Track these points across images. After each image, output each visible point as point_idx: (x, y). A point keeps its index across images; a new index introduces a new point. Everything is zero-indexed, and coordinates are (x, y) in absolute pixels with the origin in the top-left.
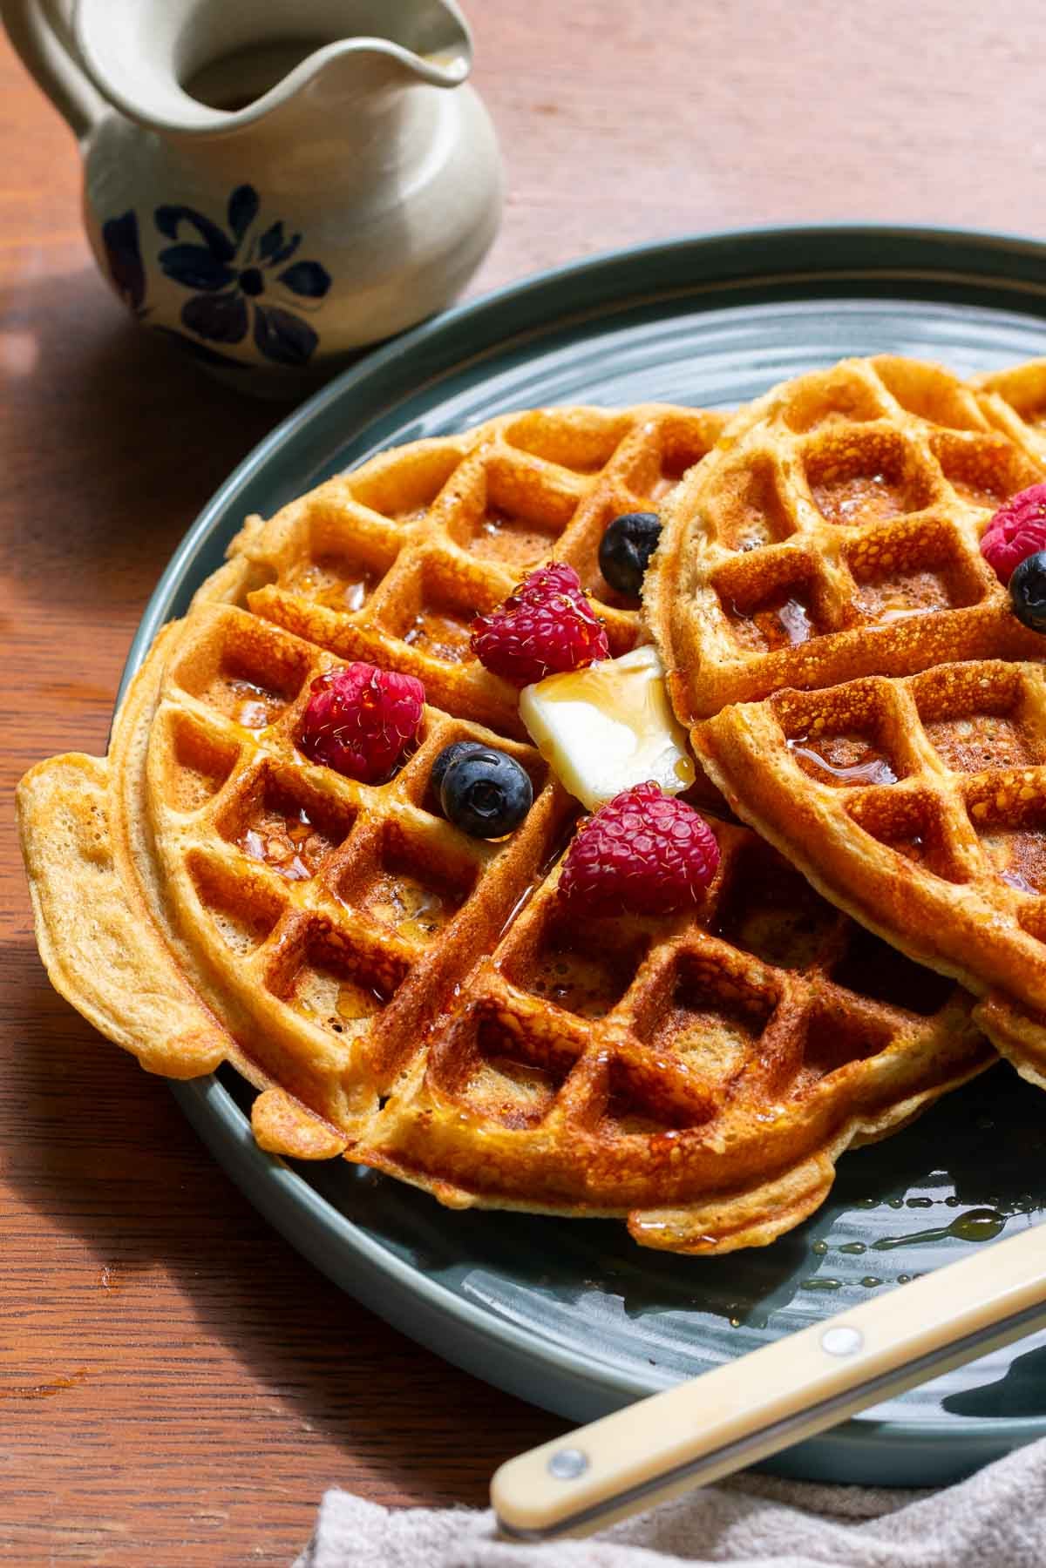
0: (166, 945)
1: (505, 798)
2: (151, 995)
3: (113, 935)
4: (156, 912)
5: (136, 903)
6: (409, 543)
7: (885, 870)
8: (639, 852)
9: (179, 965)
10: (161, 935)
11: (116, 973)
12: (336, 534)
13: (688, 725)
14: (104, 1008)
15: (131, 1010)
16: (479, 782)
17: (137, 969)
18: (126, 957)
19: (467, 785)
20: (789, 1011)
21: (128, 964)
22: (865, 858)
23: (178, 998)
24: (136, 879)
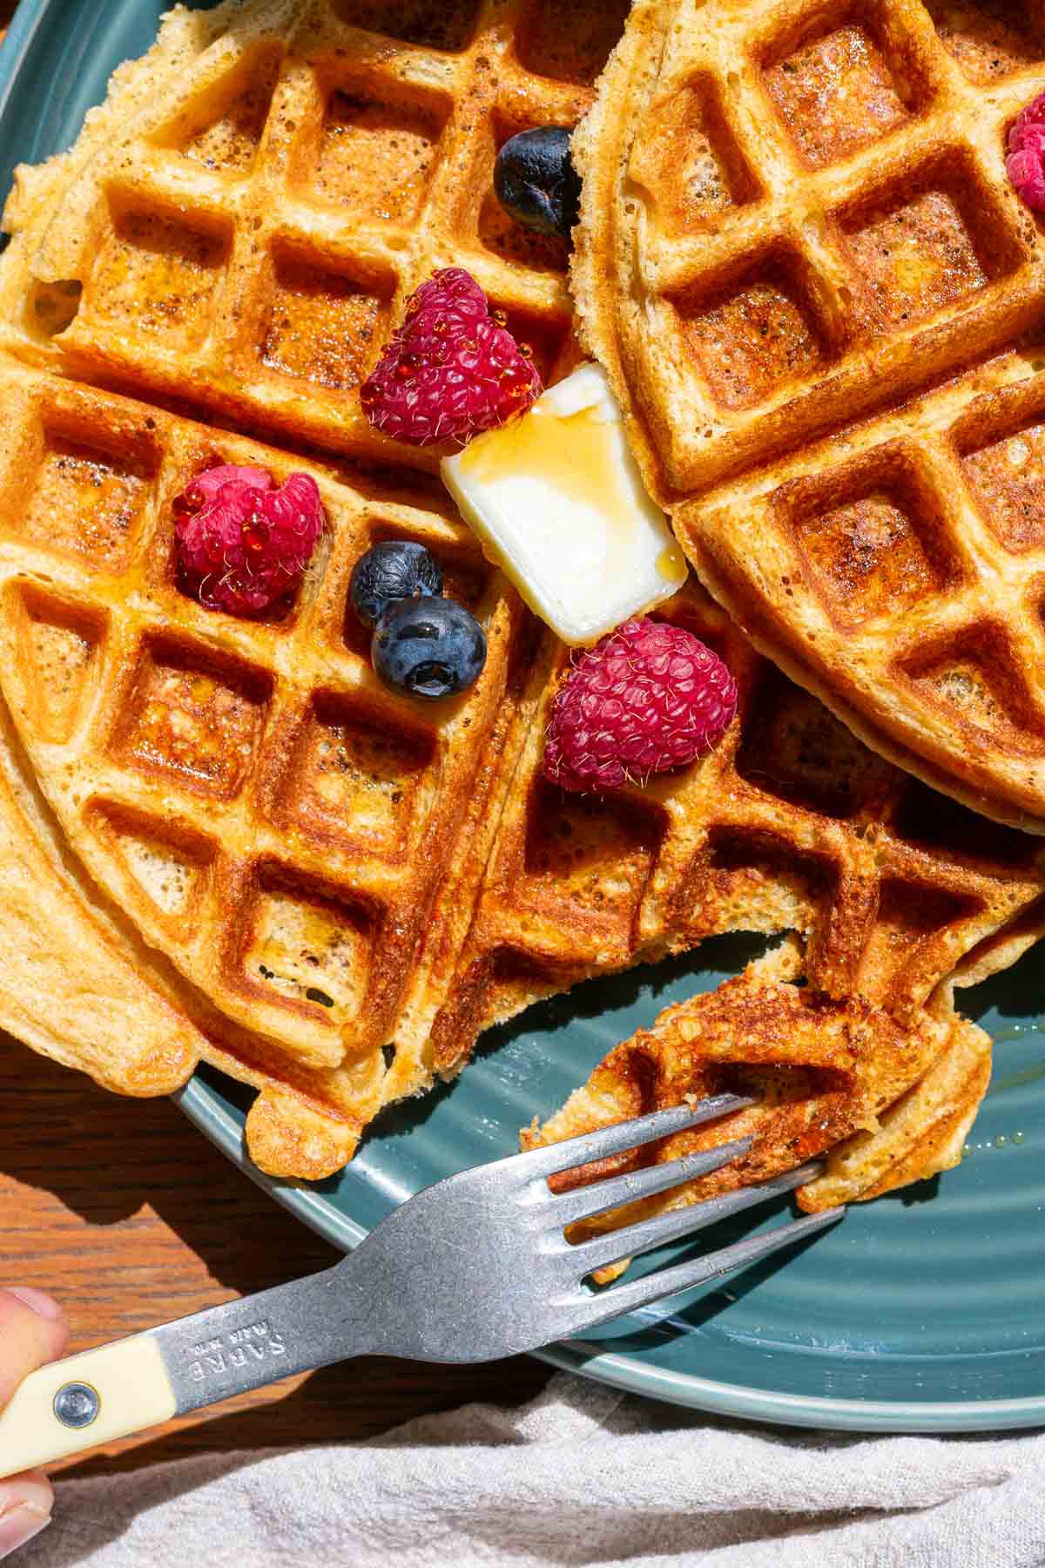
0: (86, 915)
1: (455, 674)
2: (89, 996)
3: (21, 915)
4: (60, 869)
5: (33, 858)
6: (245, 224)
7: (951, 749)
8: (633, 709)
9: (109, 940)
10: (77, 902)
11: (39, 970)
12: (141, 198)
13: (668, 511)
14: (35, 1023)
15: (70, 1023)
16: (421, 665)
17: (62, 960)
18: (46, 948)
19: (407, 670)
20: (855, 896)
21: (48, 955)
22: (924, 731)
23: (121, 992)
24: (26, 825)
